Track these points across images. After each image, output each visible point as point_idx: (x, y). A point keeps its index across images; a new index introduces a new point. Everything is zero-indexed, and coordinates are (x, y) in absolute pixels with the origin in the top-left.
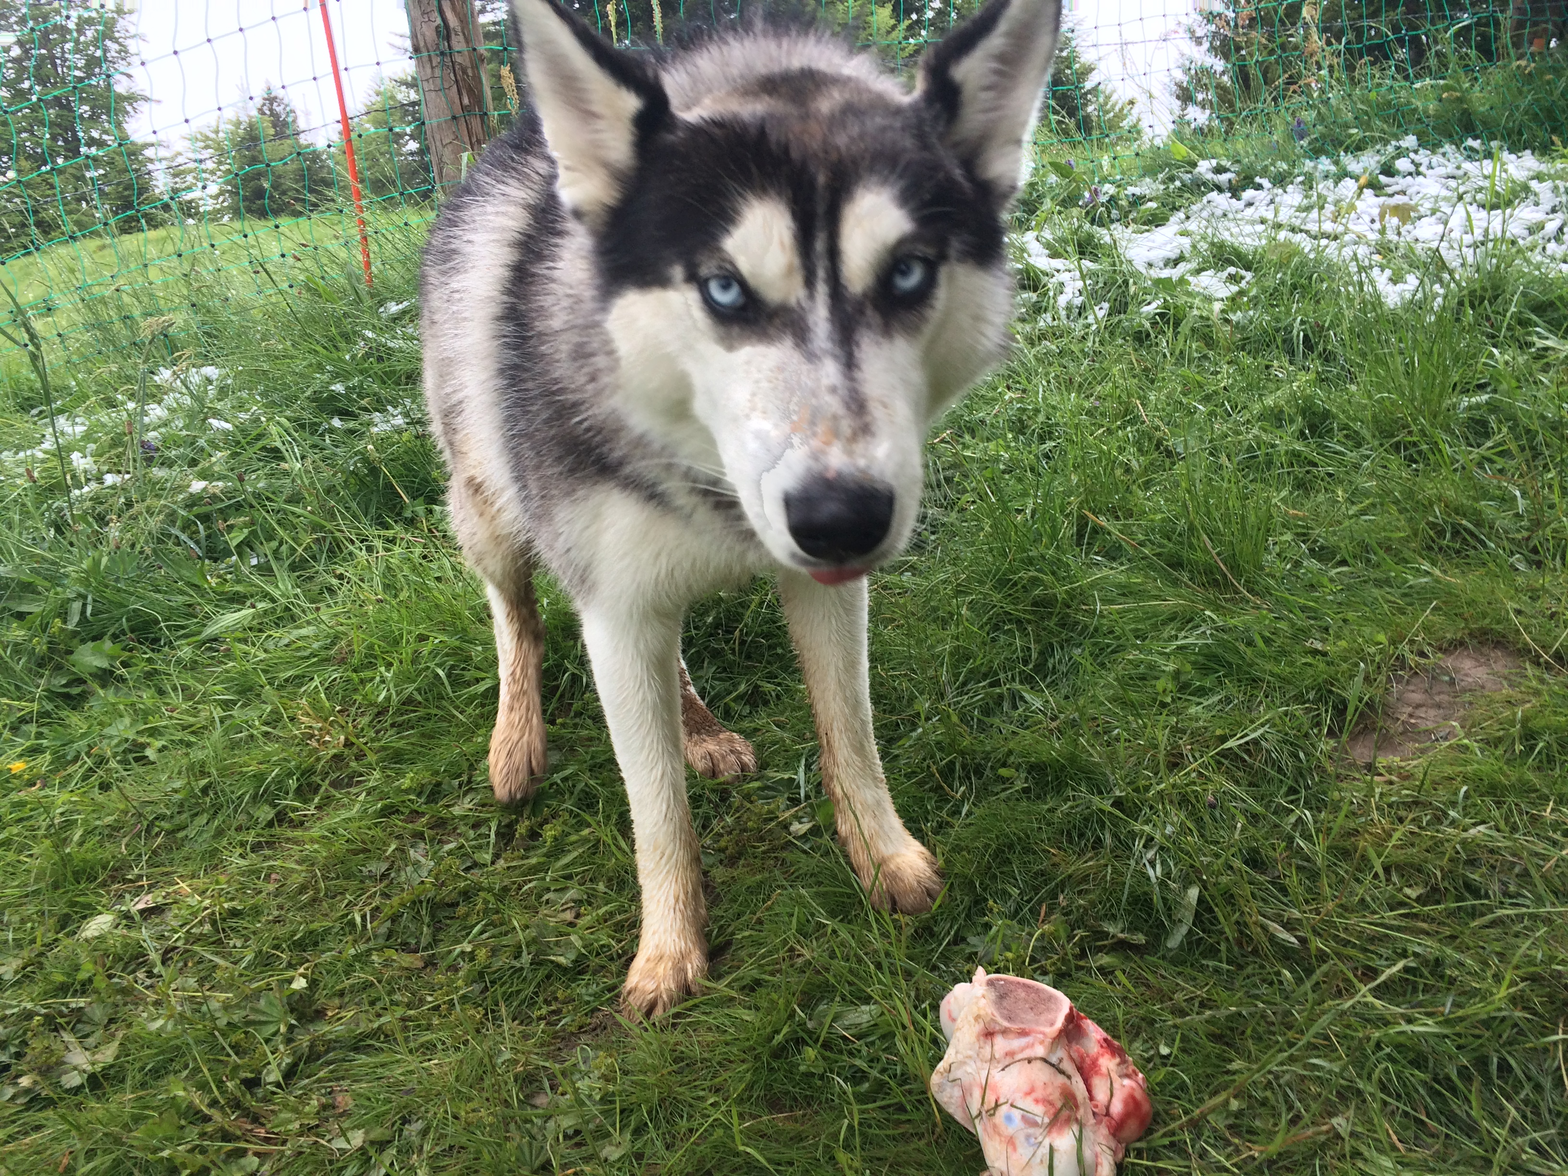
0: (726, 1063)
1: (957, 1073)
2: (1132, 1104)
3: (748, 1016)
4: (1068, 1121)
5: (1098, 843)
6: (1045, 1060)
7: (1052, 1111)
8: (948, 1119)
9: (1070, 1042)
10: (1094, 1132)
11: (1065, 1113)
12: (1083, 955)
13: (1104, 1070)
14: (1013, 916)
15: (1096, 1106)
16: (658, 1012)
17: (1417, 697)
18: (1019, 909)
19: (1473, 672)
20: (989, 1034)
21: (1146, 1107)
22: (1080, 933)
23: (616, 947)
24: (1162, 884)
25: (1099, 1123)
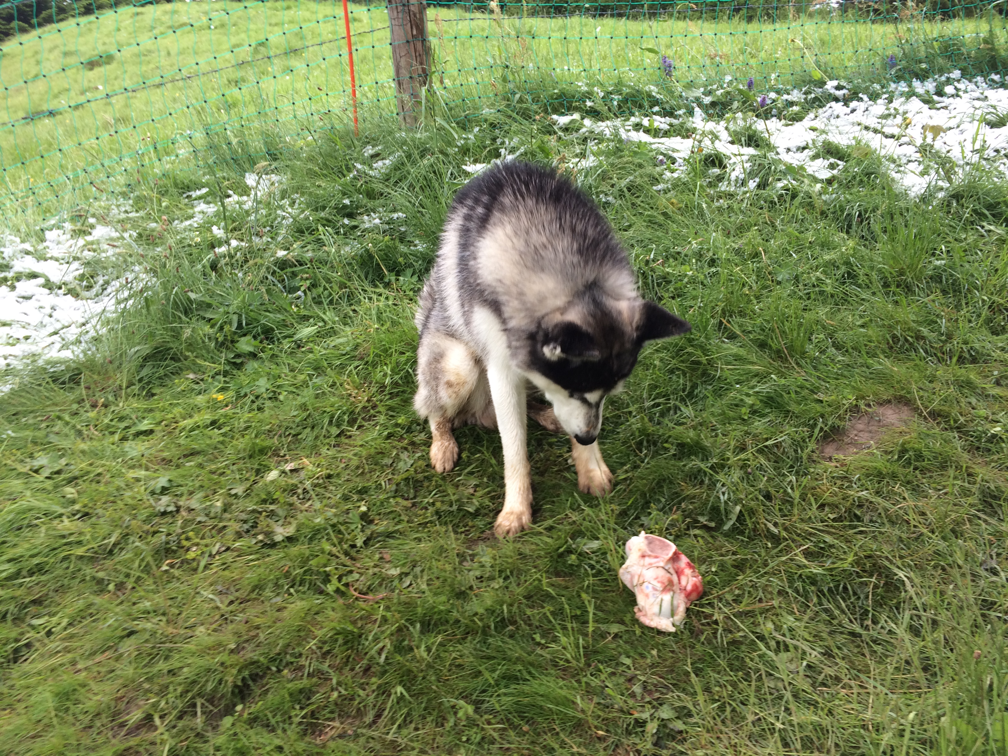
0: (539, 557)
3: (549, 540)
4: (669, 590)
5: (702, 482)
6: (663, 568)
7: (664, 586)
8: (625, 586)
9: (674, 562)
10: (679, 595)
11: (669, 587)
12: (688, 529)
13: (686, 574)
14: (660, 510)
15: (681, 586)
16: (511, 534)
17: (861, 427)
18: (664, 507)
19: (891, 416)
21: (700, 589)
22: (688, 520)
23: (492, 506)
24: (726, 502)
25: (681, 592)
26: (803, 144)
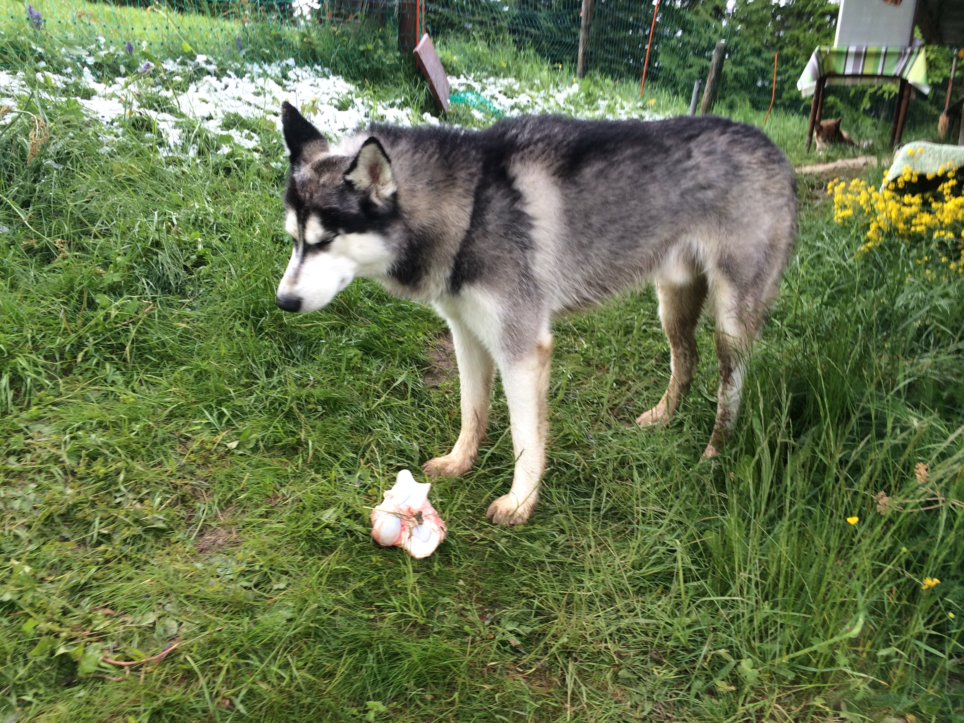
26: (206, 115)
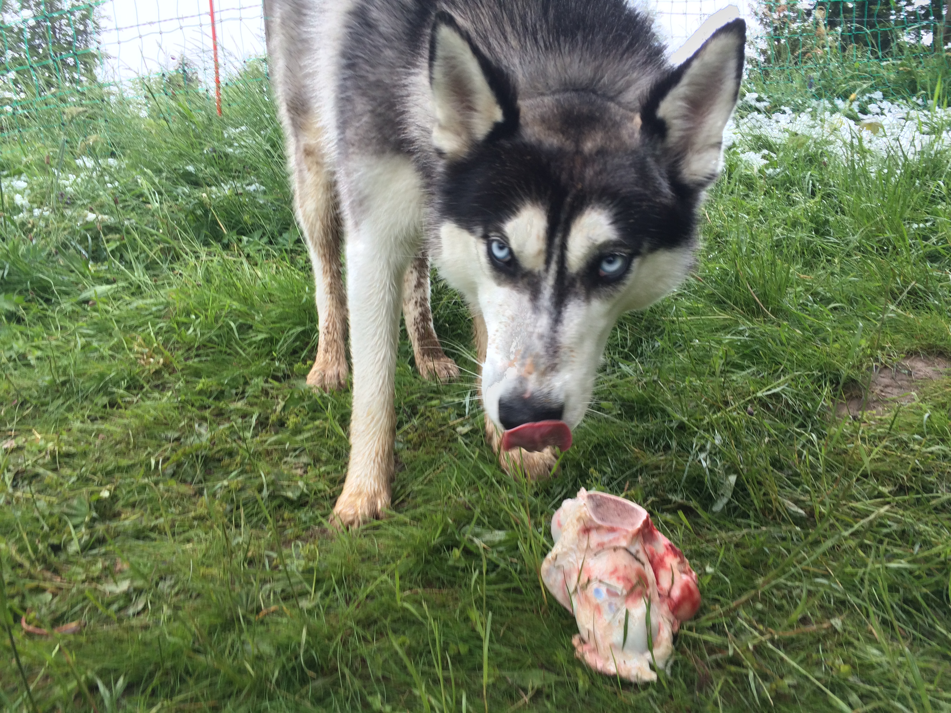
1: (560, 562)
2: (687, 590)
3: (416, 532)
4: (641, 594)
5: (667, 447)
6: (626, 550)
7: (629, 586)
9: (645, 542)
10: (659, 608)
11: (639, 588)
13: (668, 566)
15: (661, 589)
17: (887, 381)
19: (924, 369)
20: (587, 530)
21: (696, 597)
23: (329, 491)
24: (711, 471)
25: (662, 601)
